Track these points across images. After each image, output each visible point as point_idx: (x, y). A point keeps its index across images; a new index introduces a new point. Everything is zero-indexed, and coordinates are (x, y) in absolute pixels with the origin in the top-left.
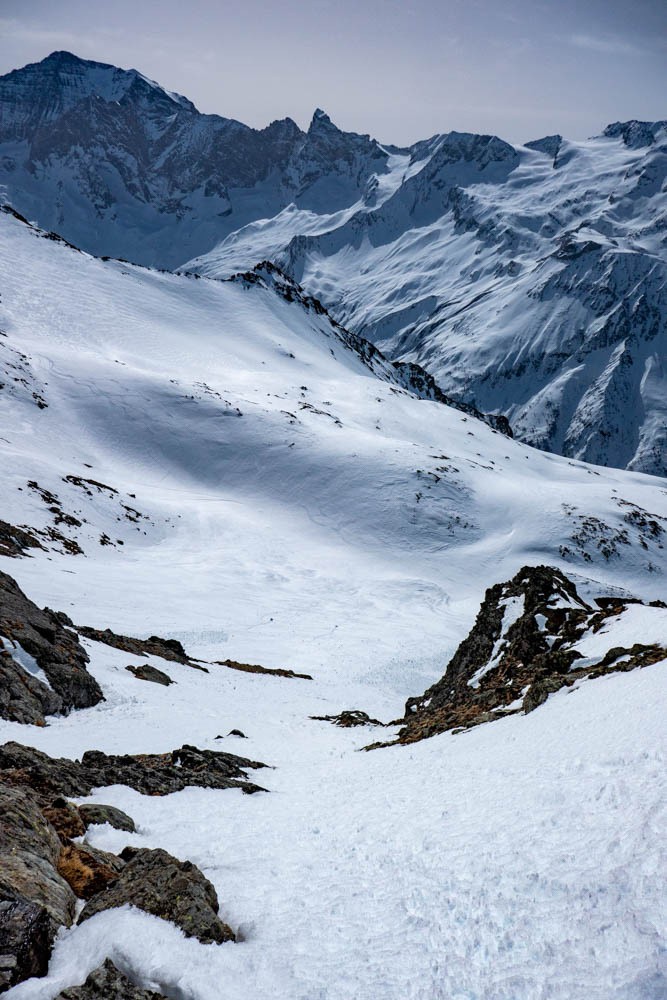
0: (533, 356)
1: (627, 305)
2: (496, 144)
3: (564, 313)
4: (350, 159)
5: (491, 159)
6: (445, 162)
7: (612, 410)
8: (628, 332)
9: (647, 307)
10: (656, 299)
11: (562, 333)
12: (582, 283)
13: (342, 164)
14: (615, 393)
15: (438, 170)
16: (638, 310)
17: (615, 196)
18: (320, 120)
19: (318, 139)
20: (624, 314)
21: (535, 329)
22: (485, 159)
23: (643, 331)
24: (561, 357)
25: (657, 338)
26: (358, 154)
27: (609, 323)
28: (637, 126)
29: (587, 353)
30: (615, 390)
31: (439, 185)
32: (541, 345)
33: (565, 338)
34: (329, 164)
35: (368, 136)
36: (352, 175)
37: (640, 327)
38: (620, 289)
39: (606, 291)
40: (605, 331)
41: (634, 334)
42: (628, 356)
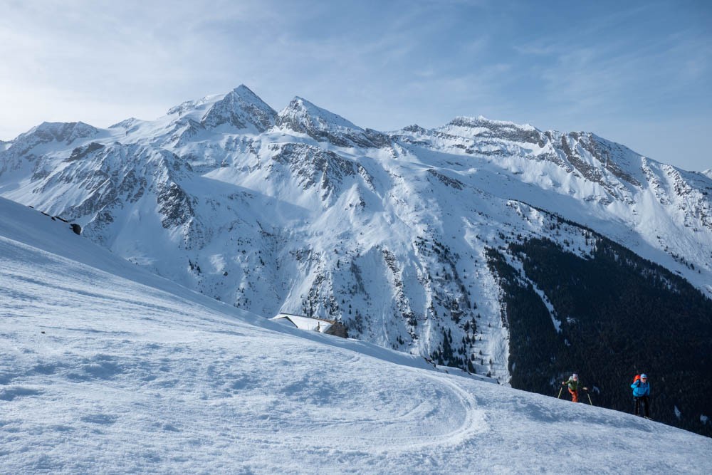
1: (115, 179)
2: (81, 126)
3: (58, 197)
5: (77, 136)
6: (37, 142)
8: (113, 199)
9: (134, 178)
10: (144, 171)
12: (81, 173)
15: (30, 148)
16: (125, 180)
20: (111, 185)
22: (72, 137)
23: (129, 196)
25: (141, 199)
27: (97, 194)
28: (186, 104)
37: (126, 194)
38: (113, 170)
39: (99, 173)
40: (90, 201)
41: (118, 199)
42: (105, 214)
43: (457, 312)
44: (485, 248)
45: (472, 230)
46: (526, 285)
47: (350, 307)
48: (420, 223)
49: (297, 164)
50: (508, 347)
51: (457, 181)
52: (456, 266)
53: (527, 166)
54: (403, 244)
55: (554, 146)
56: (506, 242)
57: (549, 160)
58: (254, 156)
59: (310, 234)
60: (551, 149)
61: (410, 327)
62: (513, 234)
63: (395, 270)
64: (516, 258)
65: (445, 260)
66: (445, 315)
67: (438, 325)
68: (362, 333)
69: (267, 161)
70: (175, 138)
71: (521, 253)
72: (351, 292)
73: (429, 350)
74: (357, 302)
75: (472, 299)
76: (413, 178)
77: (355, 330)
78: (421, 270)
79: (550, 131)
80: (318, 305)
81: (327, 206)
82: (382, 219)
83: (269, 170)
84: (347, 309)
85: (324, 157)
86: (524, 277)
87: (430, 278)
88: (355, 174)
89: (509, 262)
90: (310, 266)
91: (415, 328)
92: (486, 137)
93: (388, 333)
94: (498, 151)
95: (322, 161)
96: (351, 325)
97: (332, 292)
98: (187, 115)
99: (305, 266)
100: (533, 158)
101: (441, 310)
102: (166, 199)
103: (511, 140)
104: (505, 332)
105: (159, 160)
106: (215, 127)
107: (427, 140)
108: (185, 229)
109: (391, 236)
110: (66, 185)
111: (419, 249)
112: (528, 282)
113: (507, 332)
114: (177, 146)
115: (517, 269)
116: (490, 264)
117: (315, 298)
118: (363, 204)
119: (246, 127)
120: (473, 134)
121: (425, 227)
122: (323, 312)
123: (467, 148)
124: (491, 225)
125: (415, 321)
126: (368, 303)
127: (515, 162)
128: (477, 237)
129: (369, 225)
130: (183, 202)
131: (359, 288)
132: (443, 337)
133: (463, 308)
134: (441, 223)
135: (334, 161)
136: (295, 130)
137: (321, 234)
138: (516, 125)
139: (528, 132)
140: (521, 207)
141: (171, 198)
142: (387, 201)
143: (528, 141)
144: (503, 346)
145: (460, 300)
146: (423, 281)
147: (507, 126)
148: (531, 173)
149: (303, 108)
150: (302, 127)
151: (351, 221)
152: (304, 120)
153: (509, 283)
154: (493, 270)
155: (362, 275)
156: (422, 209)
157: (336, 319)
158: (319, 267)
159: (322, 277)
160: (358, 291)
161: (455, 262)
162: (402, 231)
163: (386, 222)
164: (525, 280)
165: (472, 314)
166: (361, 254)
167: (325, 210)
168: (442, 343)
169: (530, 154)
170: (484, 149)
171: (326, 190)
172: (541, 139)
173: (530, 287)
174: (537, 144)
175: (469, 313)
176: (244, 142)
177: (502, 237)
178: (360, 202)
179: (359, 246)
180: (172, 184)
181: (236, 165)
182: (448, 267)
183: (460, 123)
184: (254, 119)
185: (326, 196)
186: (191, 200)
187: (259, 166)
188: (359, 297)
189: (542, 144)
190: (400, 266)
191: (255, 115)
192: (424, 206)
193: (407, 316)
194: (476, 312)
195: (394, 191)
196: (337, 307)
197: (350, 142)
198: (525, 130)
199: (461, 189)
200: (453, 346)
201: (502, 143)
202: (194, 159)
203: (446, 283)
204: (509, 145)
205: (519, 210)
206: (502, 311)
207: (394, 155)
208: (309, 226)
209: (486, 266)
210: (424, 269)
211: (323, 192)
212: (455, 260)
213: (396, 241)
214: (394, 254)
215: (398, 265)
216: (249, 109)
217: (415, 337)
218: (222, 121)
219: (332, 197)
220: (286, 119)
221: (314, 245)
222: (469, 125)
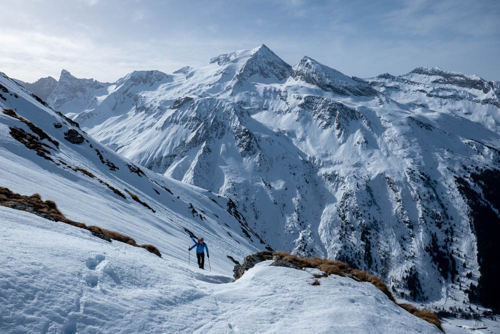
0: (156, 159)
1: (206, 123)
2: (157, 73)
3: (174, 134)
4: (83, 91)
5: (155, 80)
6: (132, 85)
7: (199, 178)
8: (208, 137)
9: (217, 123)
10: (222, 117)
11: (173, 144)
12: (183, 118)
13: (80, 94)
14: (201, 169)
15: (128, 89)
16: (212, 124)
17: (211, 83)
18: (65, 74)
19: (64, 83)
20: (205, 128)
21: (158, 146)
22: (153, 81)
23: (217, 135)
24: (172, 157)
25: (224, 137)
26: (87, 89)
27: (198, 134)
28: (222, 56)
29: (186, 151)
30: (201, 167)
31: (129, 96)
32: (161, 153)
33: (175, 147)
34: (72, 95)
35: (92, 79)
36: (85, 98)
37: (215, 133)
38: (203, 116)
39: (195, 119)
40: (195, 138)
41: (211, 137)
42: (207, 148)
43: (440, 222)
44: (454, 176)
45: (444, 163)
46: (486, 205)
47: (369, 214)
48: (407, 157)
49: (316, 110)
50: (476, 247)
51: (429, 125)
52: (436, 189)
53: (474, 108)
54: (399, 173)
55: (496, 93)
56: (469, 172)
57: (491, 104)
58: (284, 103)
59: (333, 163)
60: (493, 95)
61: (409, 229)
62: (472, 166)
63: (395, 191)
64: (477, 185)
65: (429, 186)
66: (431, 223)
67: (428, 229)
68: (378, 232)
69: (295, 107)
70: (229, 89)
71: (480, 181)
72: (368, 205)
73: (423, 245)
74: (373, 211)
75: (449, 213)
76: (399, 123)
77: (374, 230)
78: (413, 192)
79: (493, 81)
80: (348, 212)
81: (341, 142)
82: (381, 153)
83: (297, 114)
84: (368, 216)
85: (335, 107)
86: (484, 199)
87: (420, 197)
88: (357, 119)
89: (472, 188)
90: (338, 185)
91: (412, 230)
92: (441, 83)
93: (395, 232)
94: (452, 95)
95: (335, 110)
96: (371, 226)
97: (357, 205)
98: (227, 67)
99: (335, 185)
100: (478, 101)
101: (429, 219)
102: (241, 138)
103: (461, 86)
104: (473, 237)
105: (231, 110)
106: (249, 77)
107: (397, 85)
108: (256, 159)
109: (389, 167)
110: (176, 126)
111: (410, 177)
112: (487, 203)
113: (474, 237)
114: (232, 95)
115: (478, 193)
116: (460, 189)
117: (346, 207)
118: (366, 142)
119: (270, 77)
120: (430, 81)
121: (411, 160)
122: (352, 217)
123: (428, 93)
124: (456, 159)
125: (412, 226)
126: (380, 212)
127: (465, 104)
128: (448, 168)
129: (372, 157)
130: (252, 140)
131: (372, 202)
132: (432, 238)
133: (443, 219)
134: (421, 157)
135: (343, 110)
136: (308, 82)
137: (342, 163)
138: (465, 75)
139: (475, 81)
140: (476, 145)
141: (244, 137)
142: (382, 140)
143: (474, 88)
144: (472, 246)
145: (441, 213)
146: (415, 200)
147: (457, 75)
148: (478, 114)
149: (313, 66)
150: (313, 80)
151: (360, 154)
152: (314, 75)
153: (474, 203)
154: (461, 193)
155: (374, 193)
156: (407, 147)
157: (361, 222)
158: (344, 187)
159: (349, 194)
160: (373, 204)
161: (435, 187)
162: (396, 162)
163: (384, 156)
164: (484, 201)
165: (450, 223)
166: (371, 179)
167: (340, 145)
168: (432, 241)
169: (476, 99)
170: (440, 94)
171: (339, 131)
172: (486, 87)
173: (489, 206)
174: (482, 91)
175: (448, 222)
176: (275, 91)
177: (465, 168)
178: (365, 141)
179: (369, 173)
180: (243, 128)
181: (273, 109)
182: (431, 190)
183: (419, 71)
184: (274, 71)
185: (339, 135)
186: (257, 139)
187: (289, 110)
188: (374, 208)
189: (486, 91)
190: (399, 189)
191: (275, 68)
192: (408, 144)
193: (407, 222)
194: (452, 222)
195: (386, 133)
196: (361, 215)
197: (348, 92)
198: (472, 79)
199: (432, 130)
200: (439, 244)
201: (454, 90)
202: (245, 104)
203: (430, 201)
204: (460, 91)
205: (474, 147)
206: (470, 222)
207: (380, 102)
208: (332, 157)
209: (457, 190)
210: (415, 192)
211: (337, 132)
212: (435, 185)
213: (393, 170)
214: (395, 179)
215: (397, 188)
216: (270, 64)
217: (413, 236)
218: (253, 72)
219: (344, 136)
220: (299, 73)
221: (339, 171)
222: (427, 73)
